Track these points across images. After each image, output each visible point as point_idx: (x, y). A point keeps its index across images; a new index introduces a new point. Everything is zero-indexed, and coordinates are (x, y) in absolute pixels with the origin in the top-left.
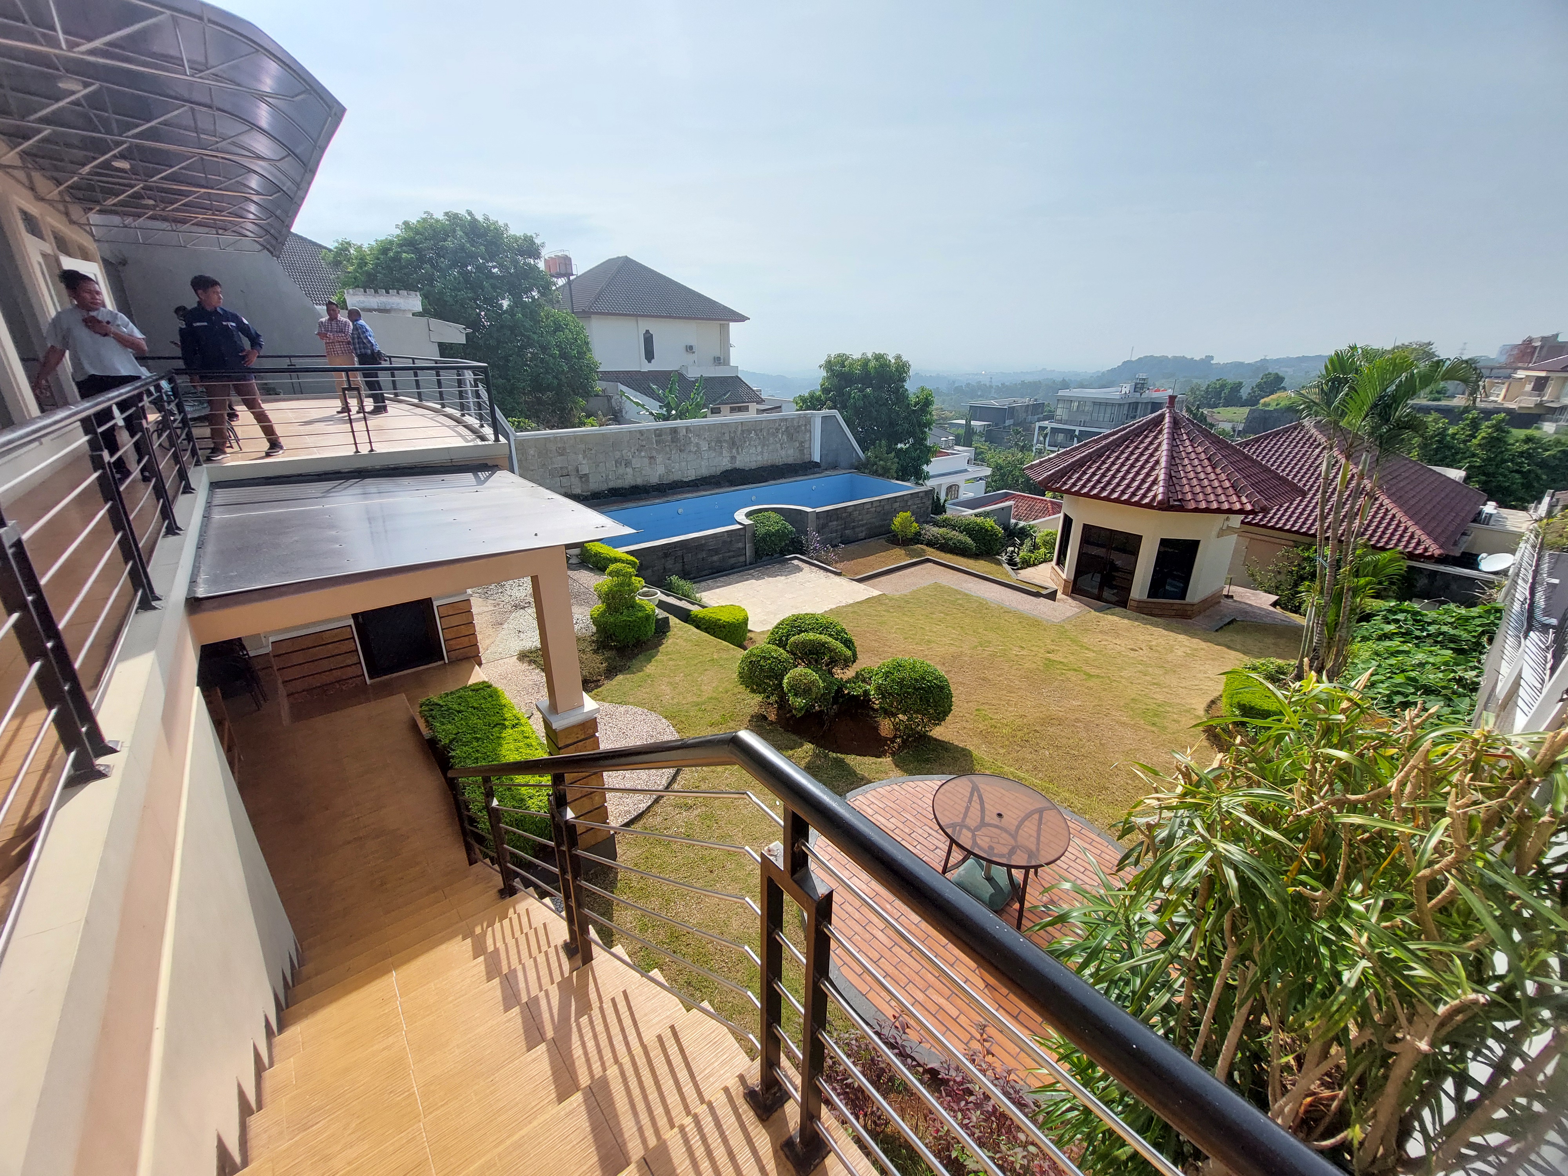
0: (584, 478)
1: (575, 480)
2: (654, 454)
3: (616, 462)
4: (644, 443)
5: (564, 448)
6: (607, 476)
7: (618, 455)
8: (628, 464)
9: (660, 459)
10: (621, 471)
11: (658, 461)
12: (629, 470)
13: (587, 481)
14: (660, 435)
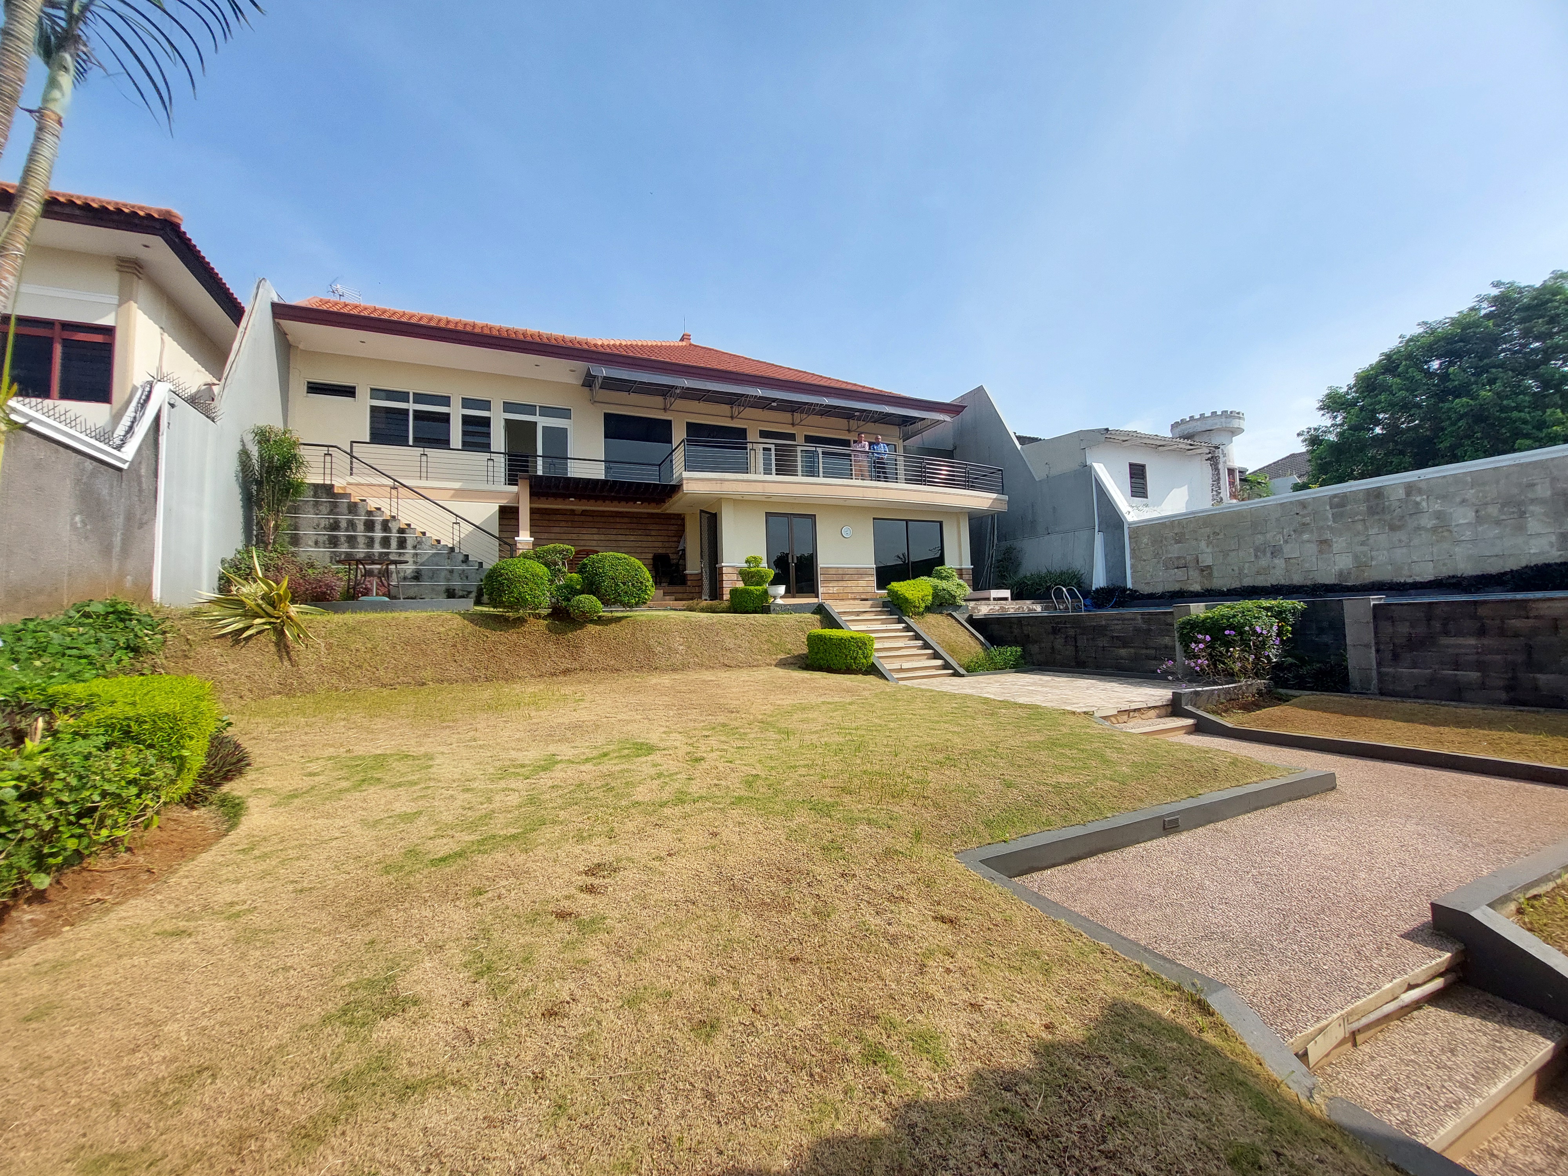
0: (1207, 571)
1: (1194, 574)
2: (1328, 535)
3: (1257, 550)
4: (1307, 520)
5: (1183, 534)
6: (1241, 570)
7: (1259, 539)
8: (1276, 552)
9: (1339, 543)
10: (1263, 562)
11: (1336, 547)
12: (1279, 562)
13: (1210, 574)
14: (1339, 506)
